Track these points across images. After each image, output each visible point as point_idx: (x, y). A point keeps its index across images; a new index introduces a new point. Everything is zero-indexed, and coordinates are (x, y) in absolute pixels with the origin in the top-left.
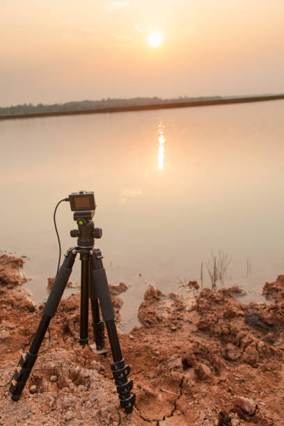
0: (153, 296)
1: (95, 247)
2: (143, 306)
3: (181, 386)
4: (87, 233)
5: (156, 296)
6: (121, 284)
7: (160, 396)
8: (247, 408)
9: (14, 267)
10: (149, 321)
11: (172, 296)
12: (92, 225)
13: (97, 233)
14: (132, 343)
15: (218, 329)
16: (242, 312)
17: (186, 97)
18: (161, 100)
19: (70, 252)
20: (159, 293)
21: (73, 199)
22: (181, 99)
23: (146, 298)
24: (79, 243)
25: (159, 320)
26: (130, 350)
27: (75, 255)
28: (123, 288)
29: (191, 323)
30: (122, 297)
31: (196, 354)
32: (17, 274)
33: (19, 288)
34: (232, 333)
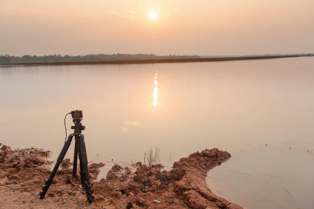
0: (117, 168)
1: (82, 134)
2: (110, 172)
3: (116, 196)
4: (78, 128)
5: (118, 168)
6: (101, 163)
7: (106, 200)
8: (141, 202)
9: (42, 155)
10: (111, 177)
11: (126, 168)
12: (81, 124)
13: (83, 128)
14: (100, 185)
15: (143, 180)
16: (156, 173)
17: (174, 55)
18: (156, 56)
19: (70, 135)
20: (120, 167)
21: (73, 113)
22: (171, 56)
23: (112, 169)
24: (75, 132)
25: (116, 177)
26: (98, 187)
27: (72, 137)
28: (102, 165)
29: (131, 178)
30: (101, 169)
31: (129, 189)
32: (44, 159)
33: (44, 165)
34: (149, 181)
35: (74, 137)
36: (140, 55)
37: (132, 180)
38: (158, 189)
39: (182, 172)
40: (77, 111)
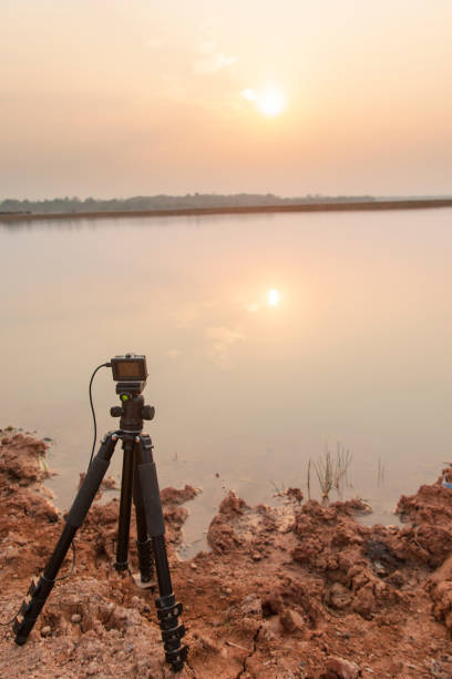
0: (233, 509)
1: (144, 432)
2: (216, 522)
3: (256, 638)
4: (134, 412)
5: (237, 507)
6: (187, 488)
7: (225, 652)
8: (345, 675)
9: (31, 454)
10: (223, 545)
11: (261, 509)
12: (142, 401)
13: (148, 413)
14: (194, 575)
15: (322, 561)
16: (359, 538)
18: (278, 199)
19: (108, 438)
20: (242, 503)
21: (116, 365)
22: (310, 198)
23: (222, 511)
24: (122, 425)
25: (238, 544)
26: (190, 586)
27: (115, 442)
28: (189, 494)
29: (283, 550)
30: (188, 507)
31: (285, 595)
32: (35, 465)
33: (36, 485)
34: (341, 568)
35: (120, 442)
36: (243, 196)
37: (288, 559)
38: (379, 606)
39: (441, 539)
40: (128, 360)
